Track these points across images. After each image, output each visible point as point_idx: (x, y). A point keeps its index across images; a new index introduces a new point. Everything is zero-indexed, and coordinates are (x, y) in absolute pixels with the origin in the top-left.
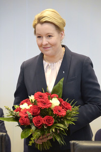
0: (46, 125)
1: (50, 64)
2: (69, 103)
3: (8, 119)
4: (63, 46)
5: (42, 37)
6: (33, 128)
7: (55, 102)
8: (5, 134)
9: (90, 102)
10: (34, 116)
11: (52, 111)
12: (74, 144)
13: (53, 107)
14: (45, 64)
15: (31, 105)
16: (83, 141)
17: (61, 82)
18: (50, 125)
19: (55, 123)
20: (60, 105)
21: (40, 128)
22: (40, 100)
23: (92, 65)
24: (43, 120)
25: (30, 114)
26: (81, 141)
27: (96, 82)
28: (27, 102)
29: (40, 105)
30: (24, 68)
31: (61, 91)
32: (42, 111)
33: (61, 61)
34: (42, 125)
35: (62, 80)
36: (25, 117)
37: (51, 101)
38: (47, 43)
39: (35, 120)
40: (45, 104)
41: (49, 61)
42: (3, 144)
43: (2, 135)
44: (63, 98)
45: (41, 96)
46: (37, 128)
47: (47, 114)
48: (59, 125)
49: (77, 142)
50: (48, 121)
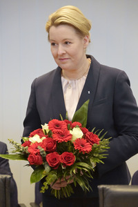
0: (64, 165)
1: (70, 82)
2: (97, 134)
3: (14, 157)
4: (88, 57)
5: (58, 44)
6: (47, 169)
7: (77, 133)
8: (9, 176)
9: (126, 133)
10: (47, 153)
11: (73, 145)
12: (103, 189)
13: (73, 140)
14: (64, 81)
15: (44, 138)
16: (116, 186)
17: (85, 106)
18: (70, 165)
19: (77, 161)
20: (84, 137)
21: (56, 169)
22: (56, 130)
23: (128, 81)
24: (60, 158)
25: (43, 149)
26: (113, 186)
27: (134, 105)
28: (38, 133)
29: (56, 138)
30: (36, 88)
31: (85, 118)
32: (59, 146)
33: (85, 78)
34: (59, 165)
35: (87, 102)
36: (36, 154)
37: (71, 131)
38: (65, 52)
39: (49, 157)
40: (62, 135)
41: (69, 77)
42: (7, 190)
43: (6, 178)
44: (88, 126)
45: (58, 125)
46: (52, 169)
47: (66, 149)
48: (82, 164)
49: (107, 187)
50: (68, 158)
